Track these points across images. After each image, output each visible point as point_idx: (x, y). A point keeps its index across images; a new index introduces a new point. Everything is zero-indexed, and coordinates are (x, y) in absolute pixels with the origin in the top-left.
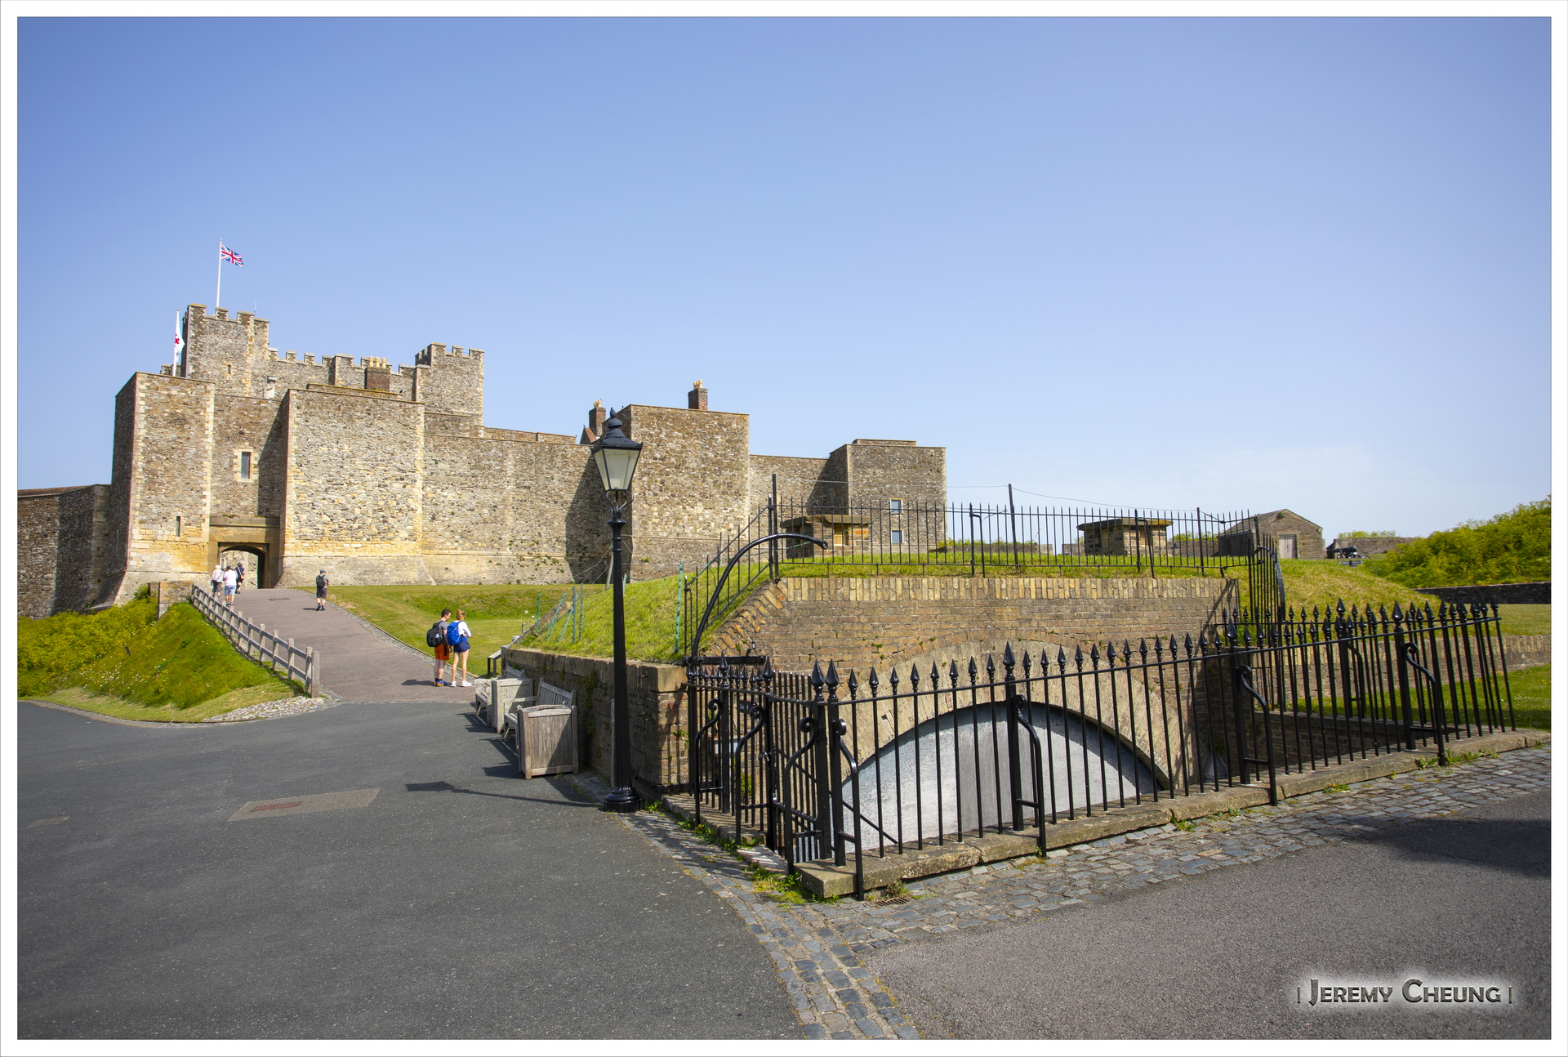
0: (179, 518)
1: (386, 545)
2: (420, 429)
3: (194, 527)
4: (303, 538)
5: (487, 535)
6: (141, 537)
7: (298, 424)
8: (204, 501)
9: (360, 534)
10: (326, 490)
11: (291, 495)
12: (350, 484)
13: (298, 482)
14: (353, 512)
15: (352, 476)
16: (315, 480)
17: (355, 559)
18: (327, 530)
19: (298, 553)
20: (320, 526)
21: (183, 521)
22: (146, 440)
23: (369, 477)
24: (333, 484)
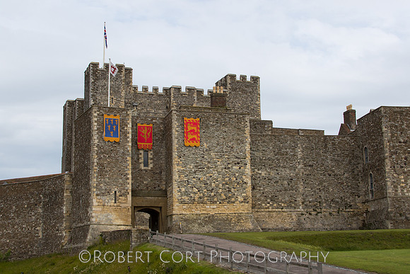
0: (115, 192)
1: (230, 206)
2: (247, 130)
3: (123, 198)
4: (183, 202)
5: (287, 199)
6: (97, 204)
7: (177, 131)
8: (128, 181)
9: (215, 199)
10: (195, 172)
11: (176, 177)
12: (208, 168)
13: (179, 168)
14: (211, 185)
15: (209, 162)
16: (188, 166)
17: (213, 216)
18: (197, 197)
19: (181, 212)
20: (192, 195)
21: (118, 194)
22: (98, 146)
23: (219, 163)
24: (199, 168)
